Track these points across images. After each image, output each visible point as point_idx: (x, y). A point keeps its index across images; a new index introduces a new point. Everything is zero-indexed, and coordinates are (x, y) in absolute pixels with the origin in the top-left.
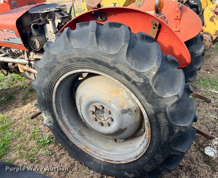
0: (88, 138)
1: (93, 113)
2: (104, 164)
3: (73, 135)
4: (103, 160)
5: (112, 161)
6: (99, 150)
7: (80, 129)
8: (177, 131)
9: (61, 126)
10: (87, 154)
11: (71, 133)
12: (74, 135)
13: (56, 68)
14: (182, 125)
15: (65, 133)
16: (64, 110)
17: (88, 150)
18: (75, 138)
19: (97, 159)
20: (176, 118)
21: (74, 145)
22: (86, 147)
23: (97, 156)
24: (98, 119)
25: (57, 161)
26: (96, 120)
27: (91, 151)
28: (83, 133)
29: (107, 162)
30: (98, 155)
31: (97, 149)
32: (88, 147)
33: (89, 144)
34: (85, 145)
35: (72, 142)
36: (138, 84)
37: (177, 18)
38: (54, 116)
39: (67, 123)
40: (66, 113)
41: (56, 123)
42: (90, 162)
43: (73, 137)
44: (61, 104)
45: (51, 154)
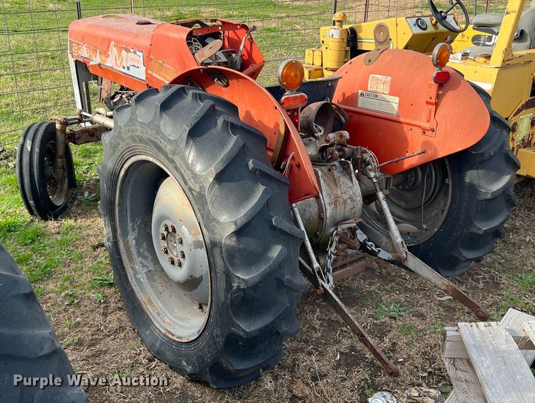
0: (160, 289)
1: (164, 238)
2: (163, 339)
3: (136, 273)
4: (164, 332)
5: (173, 335)
6: (166, 312)
7: (153, 269)
8: (235, 285)
9: (121, 251)
10: (146, 313)
11: (132, 268)
12: (138, 274)
13: (119, 147)
14: (242, 277)
15: (125, 266)
16: (133, 225)
17: (148, 307)
18: (138, 281)
19: (156, 328)
20: (237, 261)
21: (132, 291)
22: (150, 300)
23: (157, 321)
24: (169, 252)
25: (105, 315)
26: (166, 252)
27: (153, 310)
28: (154, 277)
29: (167, 337)
30: (159, 320)
31: (164, 310)
32: (152, 303)
33: (155, 298)
34: (149, 298)
35: (131, 286)
36: (193, 192)
37: (430, 101)
38: (114, 230)
39: (133, 250)
40: (137, 231)
41: (116, 243)
42: (147, 330)
43: (135, 277)
44: (128, 212)
45: (102, 301)
